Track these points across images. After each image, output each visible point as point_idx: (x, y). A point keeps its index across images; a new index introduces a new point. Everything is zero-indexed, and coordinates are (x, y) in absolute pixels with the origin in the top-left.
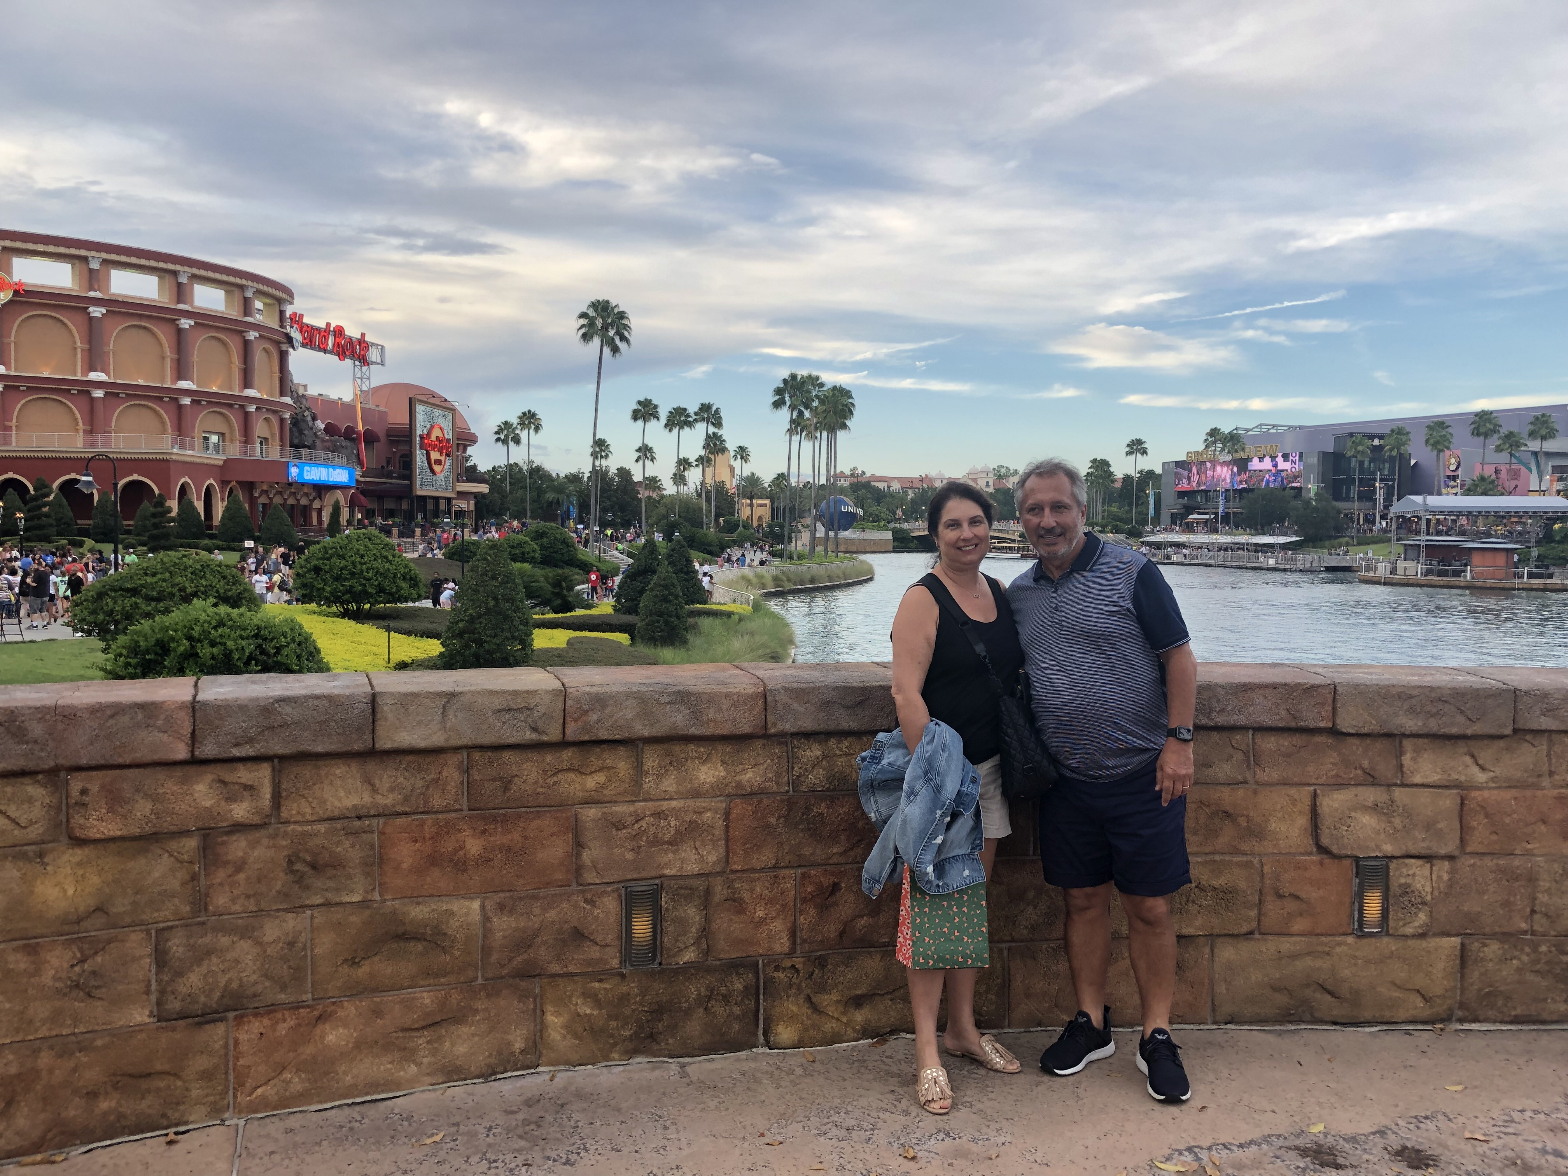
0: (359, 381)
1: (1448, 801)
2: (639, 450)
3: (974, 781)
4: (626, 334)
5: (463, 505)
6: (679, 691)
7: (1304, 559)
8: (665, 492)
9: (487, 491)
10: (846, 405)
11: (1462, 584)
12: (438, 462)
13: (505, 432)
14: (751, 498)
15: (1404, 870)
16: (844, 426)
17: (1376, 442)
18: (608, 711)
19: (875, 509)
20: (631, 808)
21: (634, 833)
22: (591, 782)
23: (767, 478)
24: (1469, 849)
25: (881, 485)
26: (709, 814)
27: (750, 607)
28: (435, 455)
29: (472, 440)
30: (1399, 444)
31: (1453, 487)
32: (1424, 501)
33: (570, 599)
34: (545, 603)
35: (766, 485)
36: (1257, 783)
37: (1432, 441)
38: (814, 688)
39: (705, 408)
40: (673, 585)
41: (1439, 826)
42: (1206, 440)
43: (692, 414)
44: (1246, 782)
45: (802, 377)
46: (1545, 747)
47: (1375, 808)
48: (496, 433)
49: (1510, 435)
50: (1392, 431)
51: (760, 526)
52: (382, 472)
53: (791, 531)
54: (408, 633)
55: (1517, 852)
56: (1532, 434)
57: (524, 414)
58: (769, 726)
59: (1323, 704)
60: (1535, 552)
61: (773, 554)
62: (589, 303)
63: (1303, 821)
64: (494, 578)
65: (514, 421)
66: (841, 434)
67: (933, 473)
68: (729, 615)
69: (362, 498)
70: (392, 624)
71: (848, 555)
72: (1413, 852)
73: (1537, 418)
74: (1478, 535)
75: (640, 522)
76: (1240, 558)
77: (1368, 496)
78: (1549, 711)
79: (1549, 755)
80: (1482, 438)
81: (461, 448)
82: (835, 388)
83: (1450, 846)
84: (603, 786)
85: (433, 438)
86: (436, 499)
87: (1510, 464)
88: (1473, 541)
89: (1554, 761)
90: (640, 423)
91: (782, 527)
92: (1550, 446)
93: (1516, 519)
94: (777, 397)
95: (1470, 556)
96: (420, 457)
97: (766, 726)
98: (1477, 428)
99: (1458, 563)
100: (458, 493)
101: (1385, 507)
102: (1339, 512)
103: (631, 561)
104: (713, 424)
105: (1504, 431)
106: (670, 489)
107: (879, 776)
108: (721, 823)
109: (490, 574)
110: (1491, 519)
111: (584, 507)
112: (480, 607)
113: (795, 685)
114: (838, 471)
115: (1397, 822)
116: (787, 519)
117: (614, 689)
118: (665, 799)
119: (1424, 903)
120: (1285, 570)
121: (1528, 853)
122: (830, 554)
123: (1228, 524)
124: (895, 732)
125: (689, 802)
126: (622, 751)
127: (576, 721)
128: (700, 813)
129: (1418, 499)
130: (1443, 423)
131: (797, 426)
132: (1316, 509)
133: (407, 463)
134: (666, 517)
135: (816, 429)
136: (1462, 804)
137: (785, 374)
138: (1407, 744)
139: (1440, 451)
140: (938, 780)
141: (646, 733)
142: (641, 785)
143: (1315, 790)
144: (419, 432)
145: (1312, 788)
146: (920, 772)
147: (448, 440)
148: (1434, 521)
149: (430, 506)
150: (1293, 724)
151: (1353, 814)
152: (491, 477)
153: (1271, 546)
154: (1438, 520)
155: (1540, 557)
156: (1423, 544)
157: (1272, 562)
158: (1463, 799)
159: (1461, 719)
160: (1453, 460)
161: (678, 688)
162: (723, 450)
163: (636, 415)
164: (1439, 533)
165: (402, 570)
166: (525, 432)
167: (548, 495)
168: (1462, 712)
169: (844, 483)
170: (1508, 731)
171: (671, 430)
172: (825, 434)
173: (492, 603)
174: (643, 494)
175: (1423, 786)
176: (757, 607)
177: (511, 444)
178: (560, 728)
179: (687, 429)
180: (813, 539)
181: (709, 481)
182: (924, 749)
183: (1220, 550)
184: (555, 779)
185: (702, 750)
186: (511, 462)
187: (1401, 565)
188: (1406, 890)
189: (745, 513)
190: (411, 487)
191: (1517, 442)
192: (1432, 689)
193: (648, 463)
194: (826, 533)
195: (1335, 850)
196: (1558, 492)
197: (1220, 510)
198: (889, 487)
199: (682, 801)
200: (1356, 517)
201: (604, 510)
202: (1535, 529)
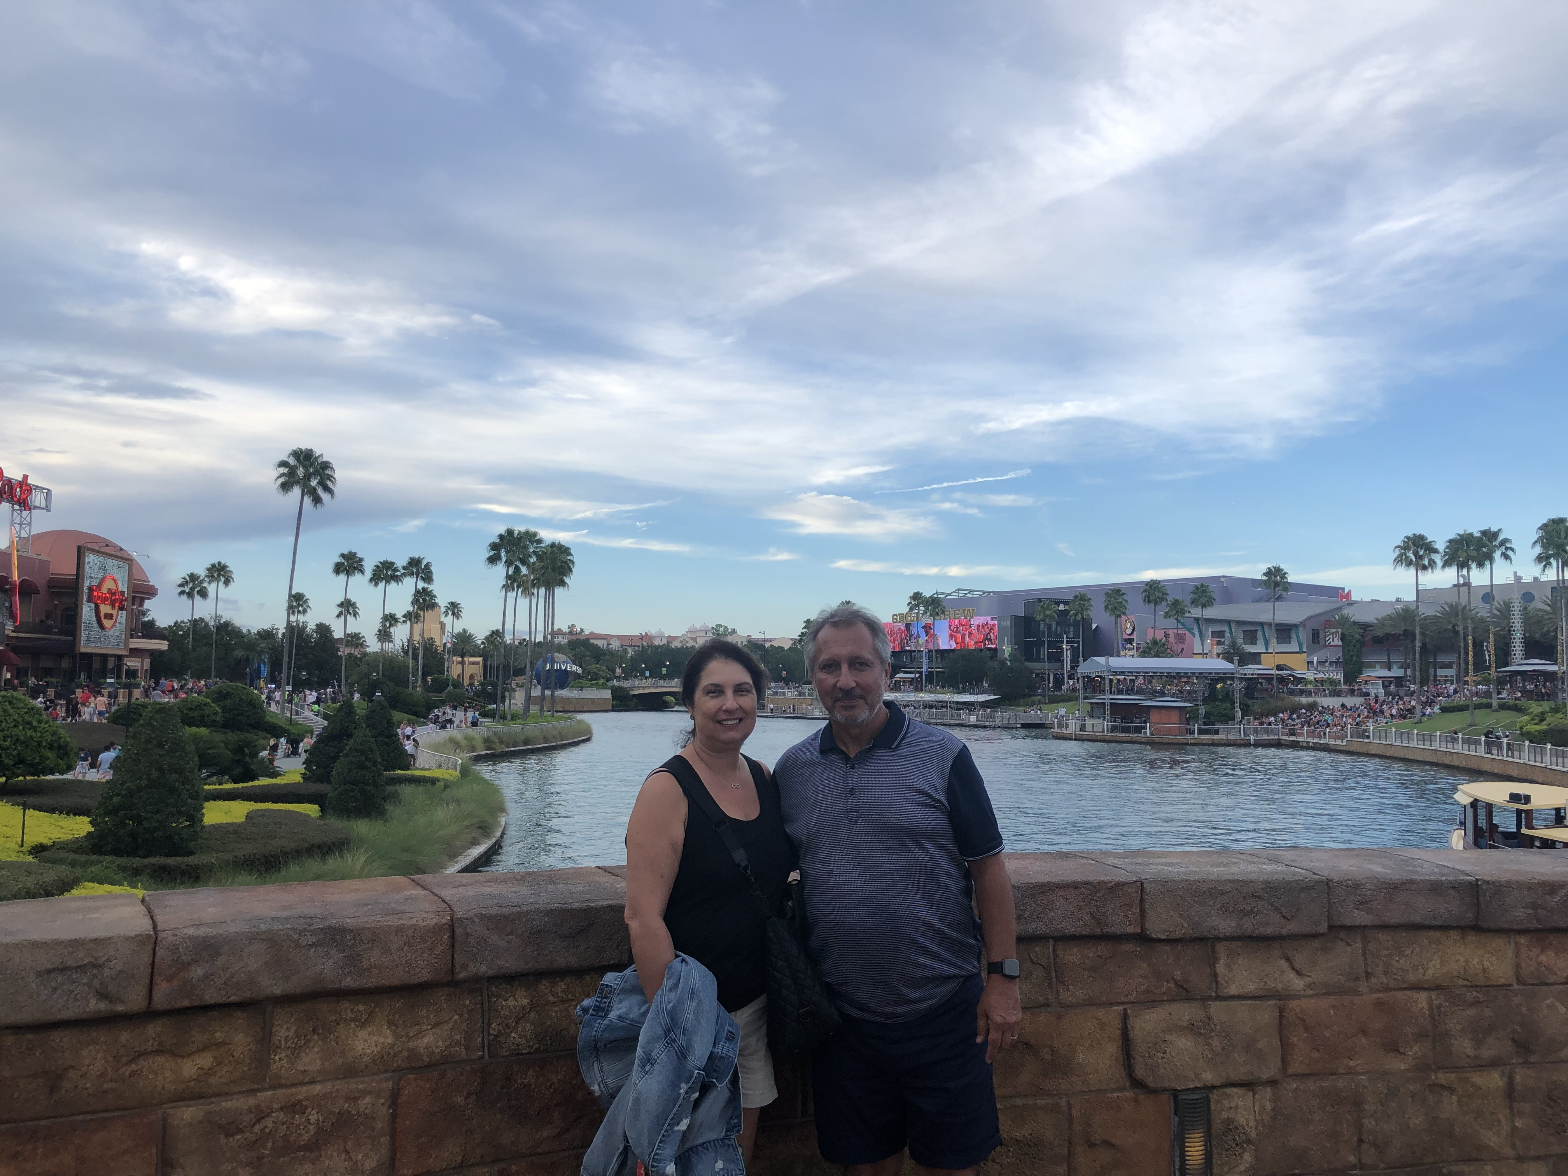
0: (17, 527)
1: (1266, 1014)
2: (341, 605)
3: (731, 1037)
4: (329, 483)
5: (132, 663)
6: (330, 928)
7: (1002, 716)
8: (368, 650)
9: (166, 648)
10: (566, 562)
11: (1143, 740)
12: (109, 616)
13: (191, 585)
14: (463, 656)
15: (1226, 1103)
16: (562, 583)
17: (1062, 607)
18: (220, 962)
19: (594, 667)
20: (252, 1102)
21: (253, 1138)
22: (189, 1068)
23: (480, 634)
24: (1290, 1071)
25: (600, 643)
26: (368, 1100)
27: (458, 773)
28: (105, 609)
29: (151, 592)
30: (1082, 609)
31: (1130, 649)
32: (1107, 662)
33: (253, 767)
34: (222, 771)
35: (479, 642)
36: (1061, 1005)
37: (1110, 607)
38: (520, 913)
39: (415, 563)
40: (371, 750)
41: (1260, 1045)
42: (909, 604)
43: (400, 568)
44: (1048, 1005)
45: (520, 532)
46: (1359, 945)
47: (1191, 1028)
48: (181, 585)
49: (1176, 603)
50: (1076, 597)
51: (471, 684)
52: (42, 627)
53: (504, 690)
54: (52, 810)
55: (1341, 1071)
56: (1194, 602)
57: (213, 566)
58: (458, 968)
59: (1130, 905)
60: (1202, 710)
61: (484, 715)
62: (290, 451)
63: (1112, 1049)
64: (160, 745)
65: (202, 572)
66: (559, 591)
67: (653, 631)
68: (433, 781)
69: (12, 655)
70: (30, 800)
71: (565, 715)
72: (1234, 1078)
73: (1197, 588)
74: (1154, 694)
75: (339, 681)
76: (944, 715)
77: (1056, 657)
78: (1362, 903)
79: (1364, 954)
80: (1152, 605)
81: (137, 601)
82: (553, 545)
83: (1270, 1070)
84: (210, 1072)
85: (104, 590)
86: (104, 657)
87: (1178, 629)
88: (1150, 699)
89: (1369, 961)
90: (343, 577)
91: (495, 686)
92: (1210, 613)
93: (1185, 680)
94: (493, 553)
95: (1148, 713)
96: (87, 612)
97: (452, 970)
98: (1148, 596)
99: (1138, 720)
100: (131, 650)
101: (1072, 668)
102: (1032, 672)
103: (326, 723)
104: (423, 579)
105: (1170, 599)
106: (373, 645)
107: (606, 1035)
108: (384, 1111)
109: (155, 742)
110: (1165, 679)
111: (276, 665)
112: (140, 778)
113: (494, 911)
114: (556, 629)
115: (1216, 1043)
116: (501, 678)
117: (233, 928)
118: (302, 1084)
119: (1249, 1142)
120: (985, 727)
121: (1351, 1072)
122: (546, 713)
123: (931, 683)
124: (628, 972)
125: (339, 1085)
126: (240, 1018)
127: (169, 979)
128: (356, 1099)
129: (1101, 660)
130: (1119, 591)
131: (513, 582)
132: (1010, 668)
133: (71, 618)
134: (368, 675)
135: (533, 586)
136: (1281, 1017)
137: (502, 530)
138: (1221, 949)
139: (1119, 616)
140: (682, 1040)
141: (277, 991)
142: (269, 1065)
143: (1125, 1010)
144: (87, 584)
145: (1121, 1008)
146: (660, 1031)
147: (122, 593)
148: (1115, 681)
149: (96, 665)
150: (1098, 931)
151: (1168, 1038)
152: (172, 634)
153: (971, 704)
154: (1119, 680)
155: (1207, 715)
156: (1107, 702)
157: (973, 719)
158: (1281, 1011)
159: (1277, 918)
160: (1128, 625)
161: (326, 924)
162: (433, 606)
163: (338, 569)
164: (1120, 692)
165: (49, 738)
166: (214, 585)
167: (236, 652)
168: (1277, 909)
169: (560, 640)
170: (1323, 928)
171: (376, 585)
172: (542, 590)
173: (155, 774)
174: (343, 651)
175: (1239, 997)
176: (465, 772)
177: (197, 598)
178: (145, 992)
179: (393, 584)
180: (529, 699)
181: (417, 638)
182: (664, 998)
183: (925, 708)
184: (134, 1067)
185: (361, 1008)
186: (196, 616)
187: (1089, 722)
188: (1230, 1126)
189: (455, 671)
190: (74, 643)
191: (1182, 609)
192: (1245, 883)
193: (350, 619)
194: (543, 693)
195: (1151, 1082)
196: (1218, 655)
197: (924, 670)
198: (608, 645)
199: (329, 1085)
200: (1046, 677)
201: (299, 668)
202: (1200, 687)
